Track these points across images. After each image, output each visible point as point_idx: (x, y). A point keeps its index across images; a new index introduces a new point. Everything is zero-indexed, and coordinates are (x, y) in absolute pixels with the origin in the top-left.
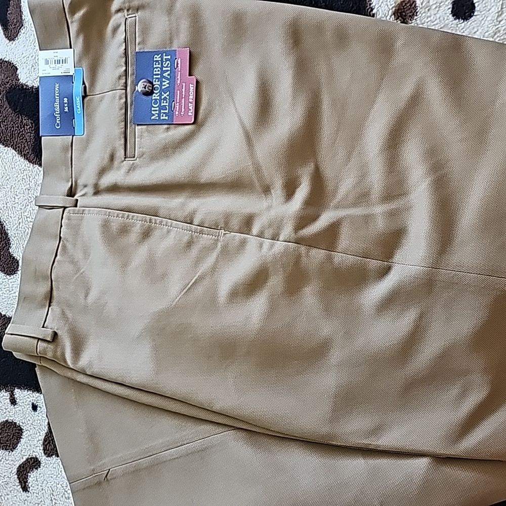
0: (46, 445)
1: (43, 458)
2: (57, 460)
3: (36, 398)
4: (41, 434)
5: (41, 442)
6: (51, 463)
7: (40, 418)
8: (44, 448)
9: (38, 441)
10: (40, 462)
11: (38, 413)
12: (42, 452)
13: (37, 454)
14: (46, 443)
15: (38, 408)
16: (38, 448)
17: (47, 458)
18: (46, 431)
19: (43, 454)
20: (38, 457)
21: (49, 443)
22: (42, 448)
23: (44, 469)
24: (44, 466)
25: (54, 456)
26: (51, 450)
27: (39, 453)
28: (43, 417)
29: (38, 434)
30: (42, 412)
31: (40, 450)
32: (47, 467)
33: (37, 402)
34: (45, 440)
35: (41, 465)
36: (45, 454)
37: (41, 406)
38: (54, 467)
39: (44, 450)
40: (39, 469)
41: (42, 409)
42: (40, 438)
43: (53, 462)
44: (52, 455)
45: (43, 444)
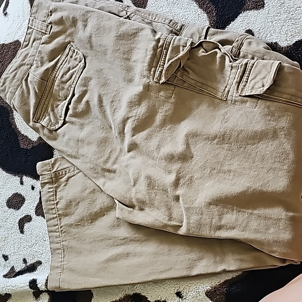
0: (37, 210)
1: (34, 216)
2: (42, 218)
3: (34, 183)
4: (35, 203)
5: (35, 208)
6: (38, 220)
7: (35, 194)
8: (36, 211)
9: (33, 207)
10: (32, 218)
11: (35, 192)
12: (34, 213)
13: (31, 213)
14: (37, 208)
15: (35, 189)
16: (32, 210)
17: (36, 217)
18: (38, 202)
19: (35, 214)
20: (31, 215)
21: (39, 208)
22: (34, 211)
23: (33, 223)
24: (33, 221)
25: (40, 216)
26: (39, 212)
27: (32, 213)
28: (37, 194)
29: (34, 203)
30: (36, 191)
31: (33, 211)
32: (35, 222)
33: (34, 185)
34: (37, 207)
35: (32, 220)
36: (36, 214)
37: (37, 188)
38: (39, 222)
39: (36, 212)
40: (30, 222)
41: (37, 189)
42: (34, 205)
43: (40, 219)
44: (39, 215)
45: (36, 209)
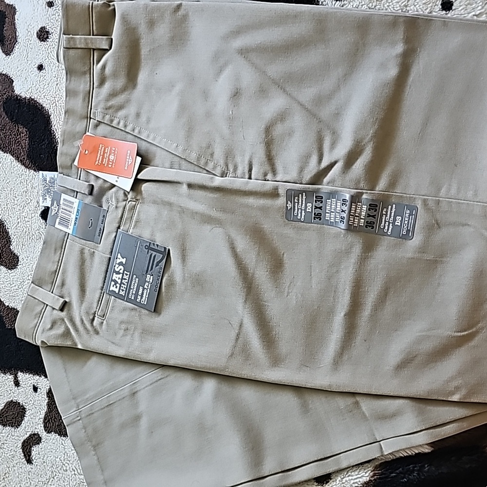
0: (46, 423)
1: (43, 434)
2: (56, 436)
3: (37, 381)
4: (42, 414)
5: (42, 420)
6: (51, 439)
7: (40, 398)
8: (44, 425)
9: (39, 419)
10: (41, 438)
11: (39, 394)
12: (43, 428)
13: (38, 430)
14: (46, 421)
15: (39, 390)
16: (40, 425)
17: (47, 435)
18: (46, 411)
19: (44, 431)
20: (39, 433)
21: (49, 421)
22: (42, 425)
23: (44, 444)
24: (44, 442)
25: (53, 433)
26: (50, 427)
27: (40, 429)
28: (42, 397)
29: (39, 413)
30: (41, 393)
31: (41, 427)
32: (47, 442)
33: (37, 384)
34: (45, 419)
35: (42, 440)
36: (46, 431)
37: (41, 388)
38: (53, 442)
39: (45, 427)
40: (40, 444)
41: (42, 390)
42: (41, 416)
43: (53, 438)
44: (51, 432)
45: (44, 422)
